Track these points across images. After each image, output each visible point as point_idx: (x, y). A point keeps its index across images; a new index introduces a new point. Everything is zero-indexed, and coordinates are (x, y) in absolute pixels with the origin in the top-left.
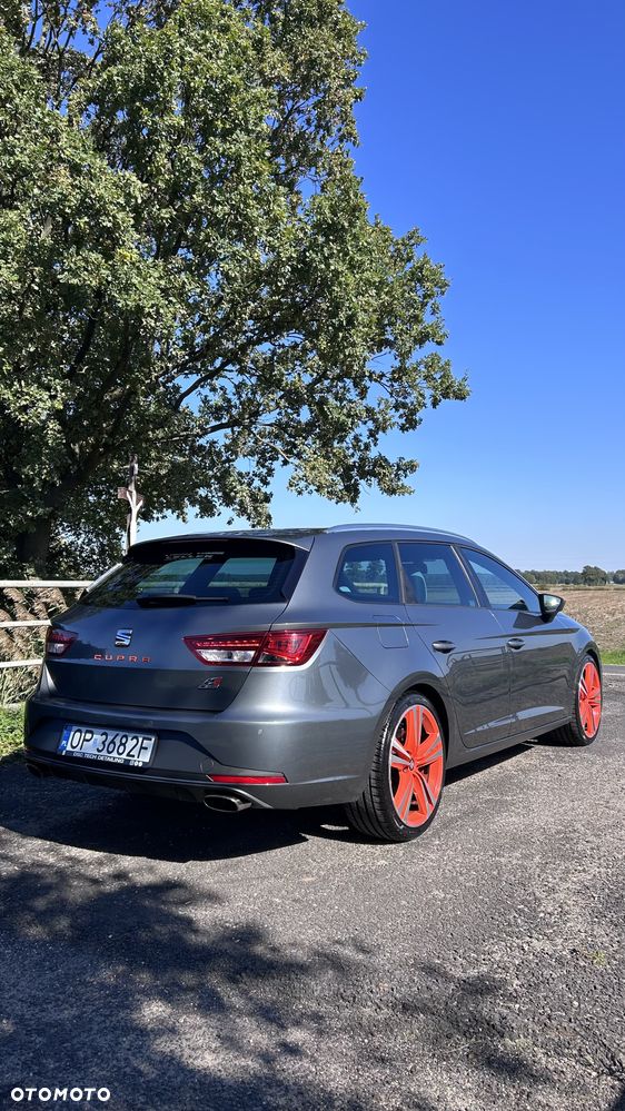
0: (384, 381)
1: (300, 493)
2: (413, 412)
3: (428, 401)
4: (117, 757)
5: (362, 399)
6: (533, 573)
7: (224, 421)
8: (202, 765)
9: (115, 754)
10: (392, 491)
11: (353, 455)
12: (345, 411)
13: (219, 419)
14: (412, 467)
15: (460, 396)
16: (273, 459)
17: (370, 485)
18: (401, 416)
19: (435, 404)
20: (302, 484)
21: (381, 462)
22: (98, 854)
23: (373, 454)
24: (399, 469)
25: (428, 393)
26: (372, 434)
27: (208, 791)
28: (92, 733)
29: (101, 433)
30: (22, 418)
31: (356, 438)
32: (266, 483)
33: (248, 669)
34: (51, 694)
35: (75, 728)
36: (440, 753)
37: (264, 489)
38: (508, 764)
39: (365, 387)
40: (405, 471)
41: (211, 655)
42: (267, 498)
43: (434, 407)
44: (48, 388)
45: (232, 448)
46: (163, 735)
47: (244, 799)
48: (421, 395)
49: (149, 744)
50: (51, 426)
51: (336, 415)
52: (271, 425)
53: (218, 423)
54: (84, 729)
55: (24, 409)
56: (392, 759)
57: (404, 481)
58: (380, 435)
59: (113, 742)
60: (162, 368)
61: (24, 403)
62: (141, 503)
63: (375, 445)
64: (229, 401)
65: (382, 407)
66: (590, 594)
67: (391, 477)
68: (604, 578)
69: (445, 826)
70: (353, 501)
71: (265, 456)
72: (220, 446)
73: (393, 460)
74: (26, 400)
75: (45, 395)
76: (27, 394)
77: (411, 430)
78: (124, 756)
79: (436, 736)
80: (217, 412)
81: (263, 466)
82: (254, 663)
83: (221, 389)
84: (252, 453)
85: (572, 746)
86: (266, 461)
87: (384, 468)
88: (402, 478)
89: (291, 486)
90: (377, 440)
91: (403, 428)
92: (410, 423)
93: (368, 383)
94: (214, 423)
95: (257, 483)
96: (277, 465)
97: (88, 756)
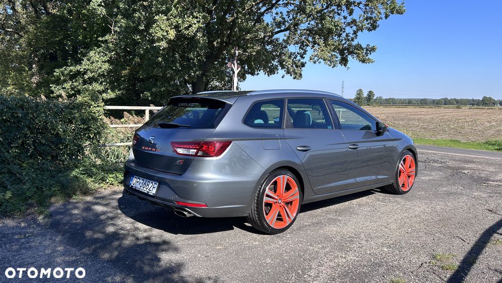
0: (361, 6)
1: (315, 63)
2: (375, 21)
3: (383, 16)
4: (145, 190)
5: (350, 15)
6: (455, 99)
7: (282, 29)
8: (173, 197)
9: (145, 189)
10: (363, 61)
11: (345, 43)
12: (333, 23)
13: (280, 28)
14: (373, 49)
15: (400, 12)
16: (307, 45)
17: (353, 58)
18: (368, 24)
19: (386, 17)
20: (316, 58)
21: (359, 47)
22: (147, 227)
23: (354, 43)
24: (367, 50)
25: (383, 11)
26: (355, 33)
27: (177, 208)
28: (139, 179)
29: (224, 36)
30: (187, 32)
31: (347, 35)
32: (303, 58)
33: (193, 158)
34: (133, 161)
35: (135, 176)
36: (298, 197)
37: (302, 60)
38: (355, 201)
39: (352, 9)
40: (370, 51)
41: (180, 151)
42: (303, 65)
43: (386, 18)
44: (197, 18)
45: (287, 42)
46: (161, 183)
47: (189, 213)
48: (379, 12)
49: (156, 186)
50: (199, 35)
51: (327, 25)
52: (304, 30)
53: (279, 29)
54: (137, 177)
55: (187, 28)
56: (265, 199)
57: (370, 56)
58: (359, 33)
59: (145, 184)
60: (250, 5)
61: (186, 25)
62: (240, 69)
63: (356, 38)
64: (284, 19)
65: (361, 19)
66: (484, 111)
67: (363, 54)
68: (494, 103)
69: (299, 229)
70: (345, 65)
71: (303, 45)
72: (281, 41)
73: (364, 46)
74: (187, 24)
75: (195, 21)
76: (188, 21)
77: (373, 31)
78: (147, 190)
79: (296, 189)
80: (279, 25)
81: (302, 49)
82: (196, 155)
83: (281, 13)
84: (297, 43)
85: (395, 194)
86: (304, 47)
87: (359, 50)
88: (369, 55)
89: (311, 59)
90: (357, 36)
91: (369, 30)
92: (374, 27)
93: (354, 8)
94: (277, 30)
95: (299, 57)
96: (308, 48)
97: (137, 189)
